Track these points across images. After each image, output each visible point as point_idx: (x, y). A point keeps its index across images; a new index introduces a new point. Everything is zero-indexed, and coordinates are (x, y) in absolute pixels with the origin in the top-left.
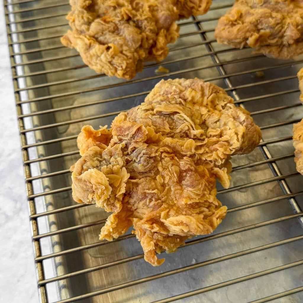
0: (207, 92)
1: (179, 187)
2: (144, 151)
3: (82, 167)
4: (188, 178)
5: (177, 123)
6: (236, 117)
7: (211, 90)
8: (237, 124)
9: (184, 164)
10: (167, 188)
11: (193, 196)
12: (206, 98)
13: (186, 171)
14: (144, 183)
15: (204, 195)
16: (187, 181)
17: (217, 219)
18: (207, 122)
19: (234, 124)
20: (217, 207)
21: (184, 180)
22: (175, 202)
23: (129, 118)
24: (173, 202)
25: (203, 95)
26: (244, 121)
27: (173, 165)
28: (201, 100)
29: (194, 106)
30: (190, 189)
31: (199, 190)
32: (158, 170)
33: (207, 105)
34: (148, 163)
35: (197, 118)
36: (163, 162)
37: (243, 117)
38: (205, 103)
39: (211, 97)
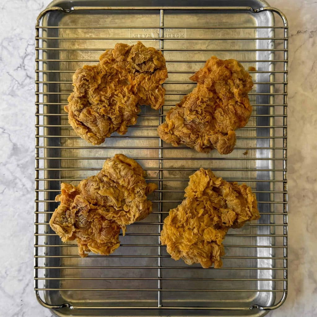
0: (131, 184)
1: (99, 235)
2: (85, 219)
3: (55, 218)
4: (104, 232)
5: (109, 200)
6: (138, 206)
7: (133, 182)
8: (137, 210)
9: (104, 224)
10: (93, 234)
11: (104, 240)
12: (129, 186)
13: (105, 228)
14: (82, 232)
15: (110, 239)
16: (103, 233)
17: (113, 250)
18: (126, 200)
19: (135, 210)
20: (115, 244)
21: (102, 232)
22: (96, 240)
23: (87, 188)
24: (95, 239)
25: (129, 183)
26: (141, 210)
27: (99, 224)
28: (127, 186)
29: (122, 188)
30: (103, 236)
31: (108, 238)
32: (90, 226)
33: (130, 189)
34: (86, 224)
35: (120, 198)
36: (94, 223)
37: (141, 208)
38: (128, 188)
39: (132, 187)
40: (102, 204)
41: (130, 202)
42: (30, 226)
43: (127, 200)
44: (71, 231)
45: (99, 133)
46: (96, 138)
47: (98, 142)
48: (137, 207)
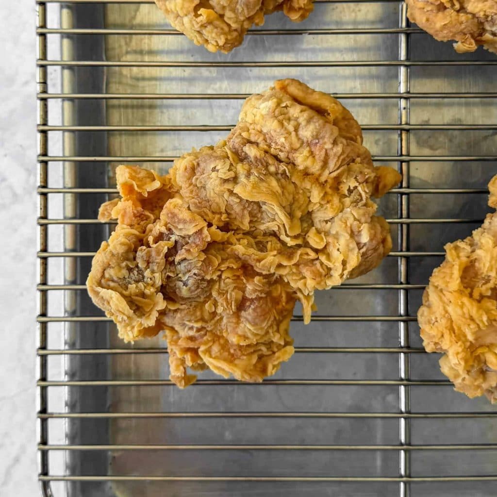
0: (332, 165)
1: (234, 320)
2: (196, 271)
3: (103, 273)
4: (250, 311)
6: (356, 233)
7: (340, 161)
8: (353, 245)
9: (252, 287)
10: (218, 318)
11: (249, 335)
12: (327, 172)
13: (252, 300)
14: (186, 312)
15: (267, 333)
16: (248, 314)
17: (274, 366)
19: (348, 246)
20: (280, 347)
21: (245, 311)
22: (225, 335)
23: (197, 179)
24: (221, 332)
25: (325, 163)
26: (365, 244)
27: (235, 288)
28: (318, 173)
29: (304, 179)
30: (248, 326)
31: (262, 329)
32: (211, 294)
33: (326, 181)
34: (198, 287)
35: (299, 208)
36: (222, 284)
37: (365, 238)
38: (323, 179)
39: (335, 174)
40: (246, 226)
41: (326, 222)
42: (22, 294)
43: (319, 217)
44: (152, 310)
45: (234, 10)
46: (222, 29)
47: (226, 39)
48: (353, 234)
